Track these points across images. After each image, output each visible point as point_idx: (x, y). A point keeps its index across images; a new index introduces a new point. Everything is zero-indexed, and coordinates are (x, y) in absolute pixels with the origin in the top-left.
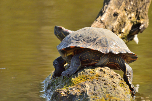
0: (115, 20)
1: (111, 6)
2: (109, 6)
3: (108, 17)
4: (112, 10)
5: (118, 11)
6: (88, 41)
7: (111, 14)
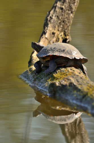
0: (54, 37)
1: (50, 28)
2: (49, 28)
3: (49, 35)
4: (51, 31)
5: (55, 32)
6: (60, 51)
7: (50, 33)
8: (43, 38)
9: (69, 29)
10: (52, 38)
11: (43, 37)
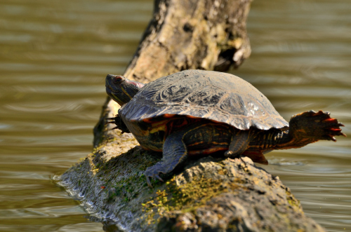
3: (172, 34)
4: (179, 19)
5: (193, 22)
6: (201, 102)
7: (177, 28)
8: (152, 45)
9: (242, 15)
10: (182, 44)
11: (149, 42)
